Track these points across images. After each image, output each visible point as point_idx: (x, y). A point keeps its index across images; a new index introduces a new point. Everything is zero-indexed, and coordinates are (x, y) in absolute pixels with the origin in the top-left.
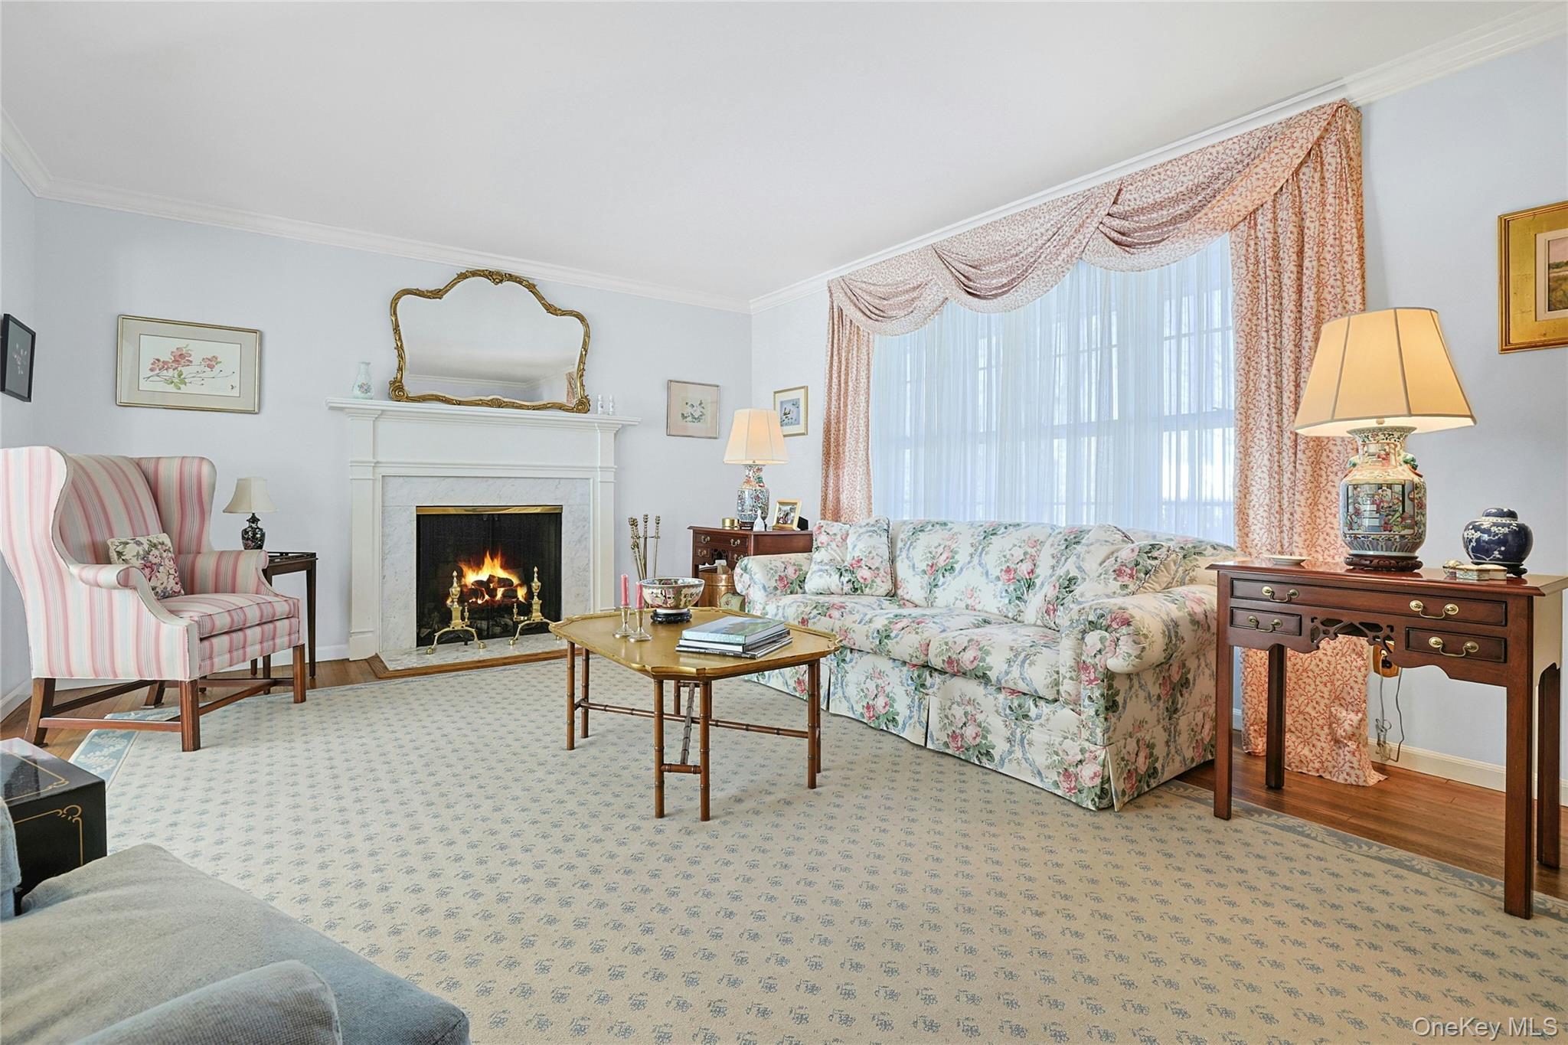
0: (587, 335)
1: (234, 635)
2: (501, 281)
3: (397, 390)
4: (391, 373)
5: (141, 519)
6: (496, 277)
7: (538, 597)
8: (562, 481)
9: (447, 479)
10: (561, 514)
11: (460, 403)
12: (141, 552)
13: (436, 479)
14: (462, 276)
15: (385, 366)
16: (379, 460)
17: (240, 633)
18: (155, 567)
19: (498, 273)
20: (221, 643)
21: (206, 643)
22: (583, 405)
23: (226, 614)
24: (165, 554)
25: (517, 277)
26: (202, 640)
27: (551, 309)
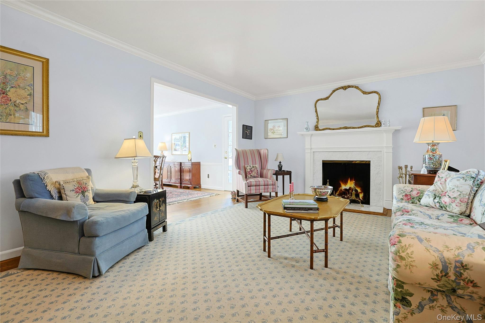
0: (380, 98)
1: (257, 187)
2: (346, 89)
3: (317, 128)
4: (315, 124)
5: (255, 162)
6: (345, 88)
7: (355, 191)
8: (370, 152)
9: (331, 152)
10: (370, 164)
11: (334, 129)
12: (250, 168)
13: (327, 152)
14: (334, 91)
15: (313, 122)
16: (312, 147)
17: (258, 187)
18: (252, 171)
19: (345, 87)
20: (253, 188)
21: (249, 187)
22: (379, 124)
23: (255, 182)
24: (255, 169)
25: (351, 86)
26: (248, 186)
27: (364, 93)
